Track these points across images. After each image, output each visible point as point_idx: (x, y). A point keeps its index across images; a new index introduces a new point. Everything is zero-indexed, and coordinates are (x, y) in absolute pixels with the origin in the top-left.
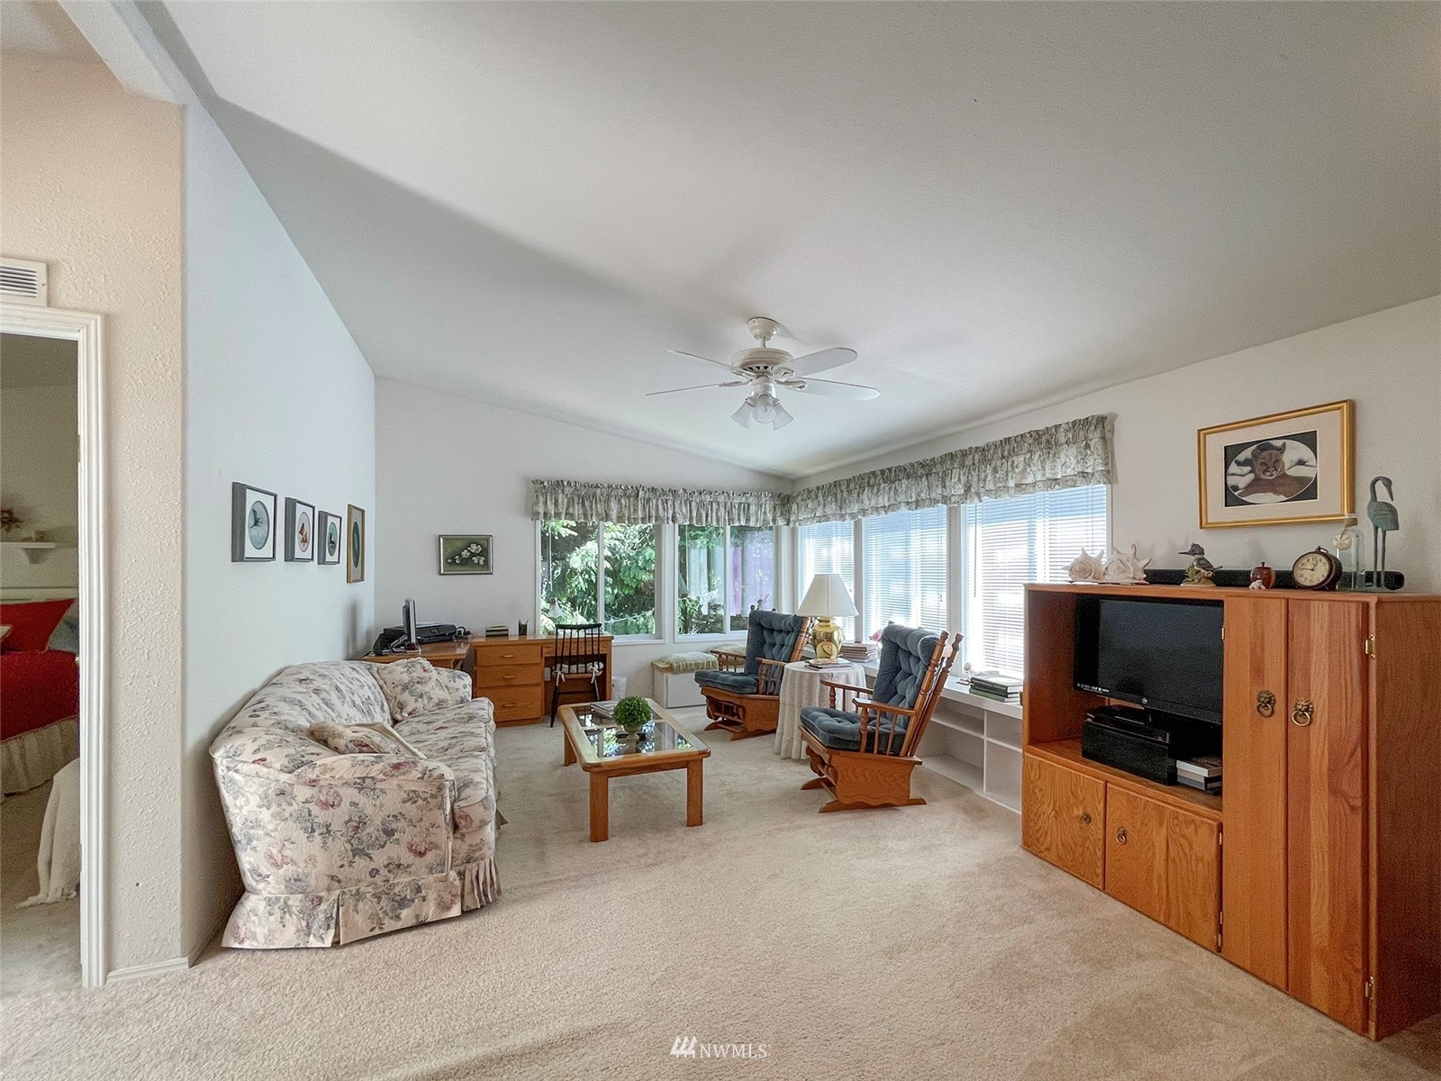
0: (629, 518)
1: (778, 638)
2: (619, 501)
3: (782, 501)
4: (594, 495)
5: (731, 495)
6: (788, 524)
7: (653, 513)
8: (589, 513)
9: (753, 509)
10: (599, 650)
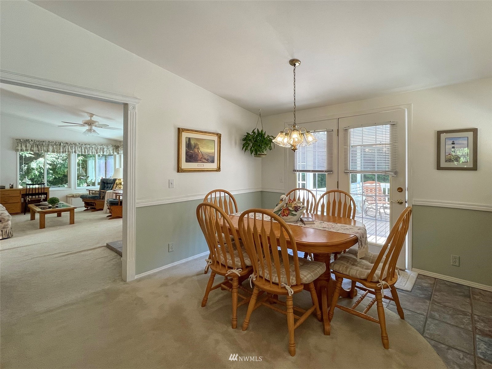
0: (57, 152)
1: (109, 185)
2: (53, 146)
3: (116, 147)
4: (43, 144)
5: (97, 145)
6: (118, 154)
7: (67, 150)
8: (40, 150)
9: (105, 149)
10: (44, 191)
